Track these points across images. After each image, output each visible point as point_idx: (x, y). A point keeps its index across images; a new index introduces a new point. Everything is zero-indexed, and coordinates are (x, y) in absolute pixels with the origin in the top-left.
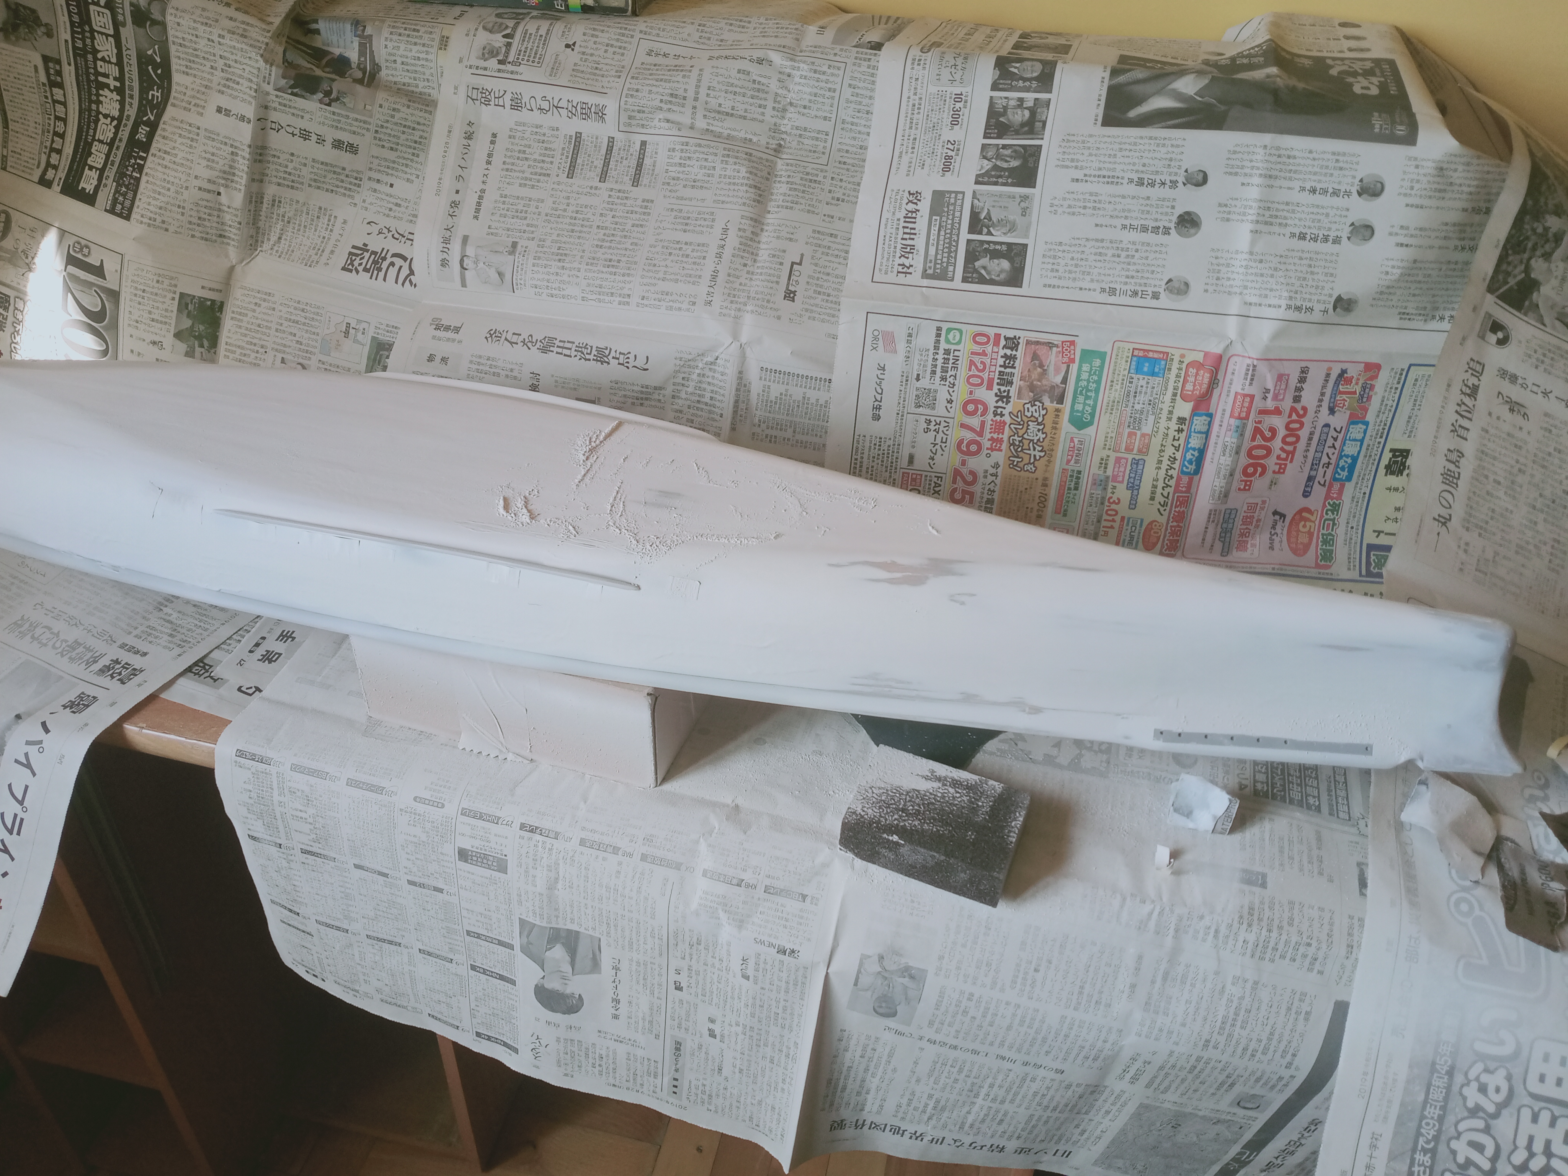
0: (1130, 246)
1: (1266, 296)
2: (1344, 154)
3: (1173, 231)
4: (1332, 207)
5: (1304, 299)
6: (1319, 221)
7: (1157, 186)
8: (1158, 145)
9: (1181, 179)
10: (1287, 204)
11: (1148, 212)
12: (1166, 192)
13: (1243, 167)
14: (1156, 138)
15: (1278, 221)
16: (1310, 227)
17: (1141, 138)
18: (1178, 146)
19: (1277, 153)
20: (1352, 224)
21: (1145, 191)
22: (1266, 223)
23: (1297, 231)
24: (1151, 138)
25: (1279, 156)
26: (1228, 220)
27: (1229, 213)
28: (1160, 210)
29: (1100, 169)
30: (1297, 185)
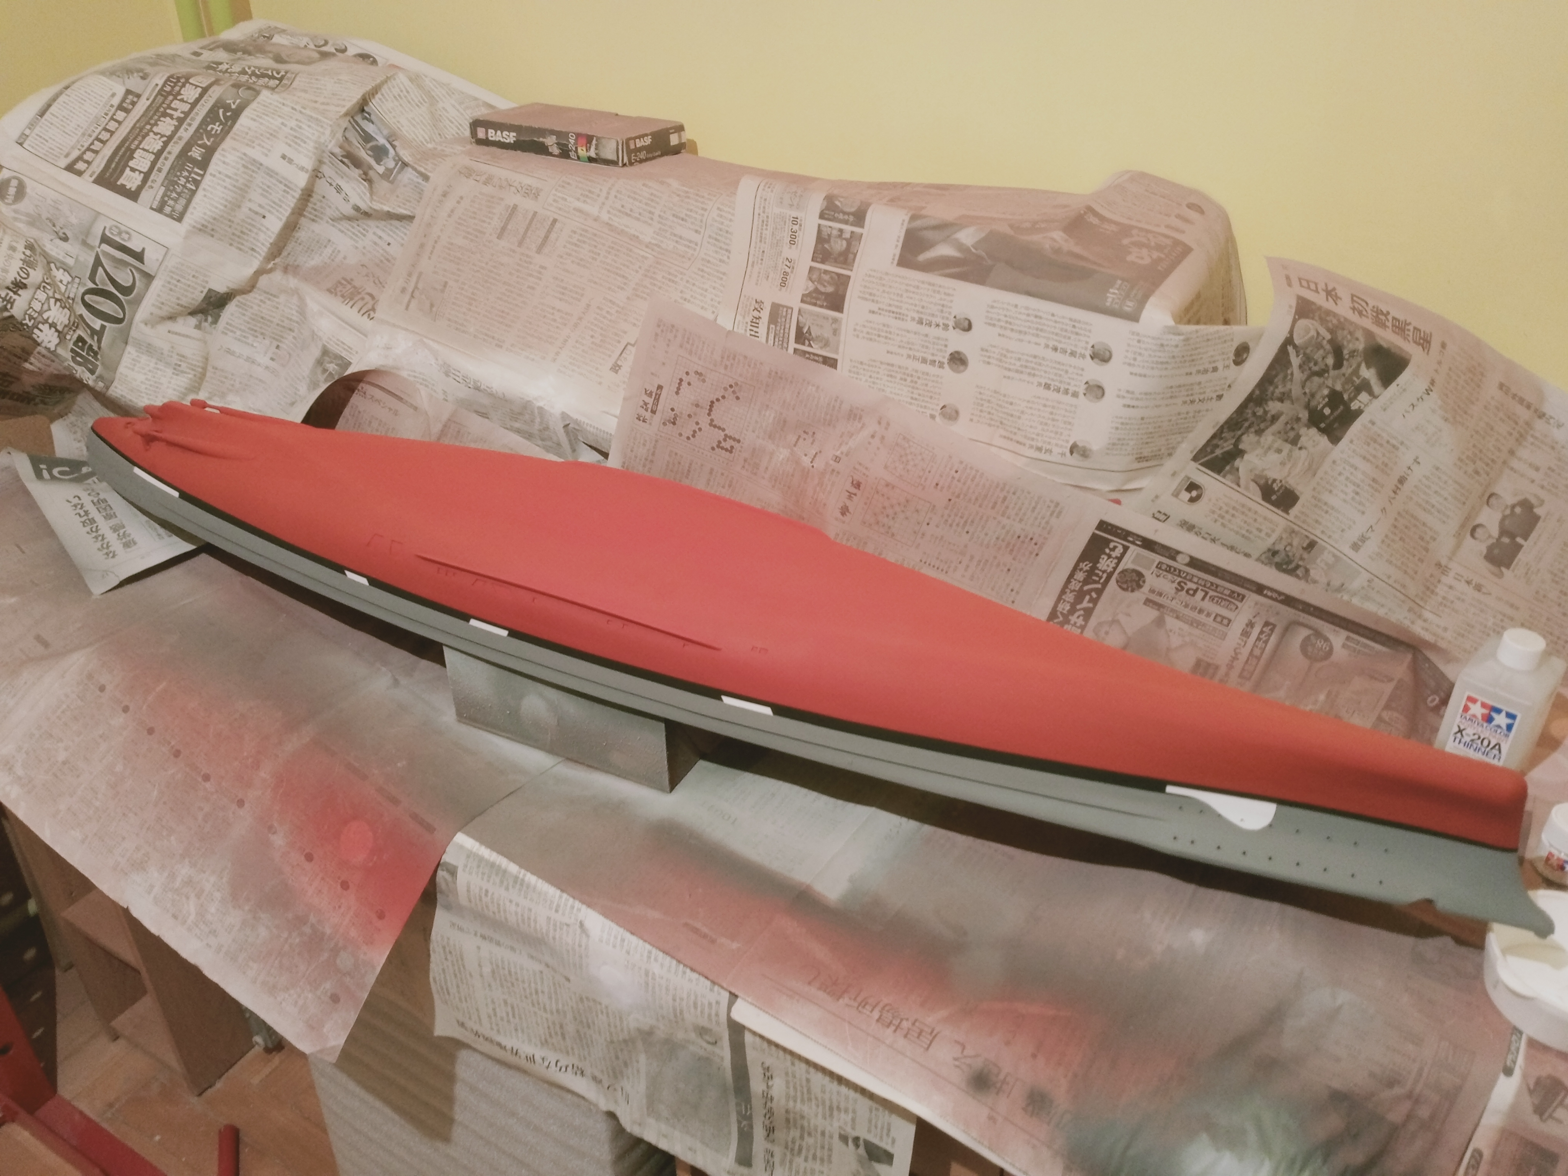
0: (914, 374)
1: (1015, 434)
2: (1079, 322)
3: (946, 366)
4: (1071, 366)
5: (1044, 442)
6: (1060, 375)
7: (933, 326)
8: (934, 291)
9: (951, 323)
10: (1035, 357)
11: (927, 347)
12: (939, 332)
13: (999, 320)
14: (933, 285)
15: (1028, 370)
16: (1053, 380)
17: (923, 282)
18: (949, 295)
19: (1026, 312)
20: (1087, 383)
21: (925, 329)
22: (1017, 371)
23: (1043, 381)
24: (930, 284)
25: (1028, 315)
26: (989, 363)
27: (989, 357)
28: (936, 347)
29: (890, 305)
30: (1043, 341)
